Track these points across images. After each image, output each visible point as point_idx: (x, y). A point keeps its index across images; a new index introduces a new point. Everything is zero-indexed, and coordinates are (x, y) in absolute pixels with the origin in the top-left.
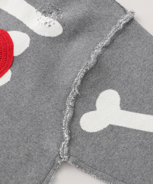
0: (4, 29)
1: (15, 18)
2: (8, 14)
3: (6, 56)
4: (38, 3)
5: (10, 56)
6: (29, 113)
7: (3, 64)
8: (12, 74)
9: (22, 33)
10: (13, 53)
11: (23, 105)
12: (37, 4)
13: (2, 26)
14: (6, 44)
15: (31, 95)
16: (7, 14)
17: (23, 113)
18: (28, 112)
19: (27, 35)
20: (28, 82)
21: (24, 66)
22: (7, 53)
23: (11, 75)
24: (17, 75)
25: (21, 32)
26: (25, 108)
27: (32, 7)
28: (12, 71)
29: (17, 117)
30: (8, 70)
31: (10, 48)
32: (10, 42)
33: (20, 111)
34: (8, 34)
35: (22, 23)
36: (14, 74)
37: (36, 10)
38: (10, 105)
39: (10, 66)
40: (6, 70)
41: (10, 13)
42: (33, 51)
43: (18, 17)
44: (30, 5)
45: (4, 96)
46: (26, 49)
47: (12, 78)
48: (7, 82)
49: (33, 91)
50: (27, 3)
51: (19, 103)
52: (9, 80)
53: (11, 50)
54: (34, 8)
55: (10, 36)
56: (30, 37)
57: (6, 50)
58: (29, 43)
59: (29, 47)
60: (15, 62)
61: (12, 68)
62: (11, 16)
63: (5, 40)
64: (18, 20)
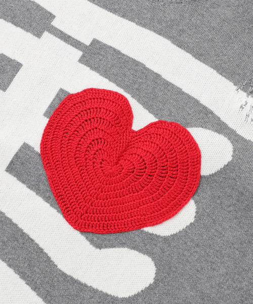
0: (179, 123)
1: (197, 102)
2: (183, 93)
3: (185, 174)
4: (239, 74)
5: (193, 175)
6: (237, 287)
7: (179, 189)
8: (198, 208)
9: (216, 134)
10: (200, 169)
11: (223, 271)
12: (237, 77)
13: (175, 116)
14: (186, 151)
15: (237, 252)
16: (179, 92)
17: (225, 287)
18: (235, 285)
19: (226, 139)
20: (230, 227)
21: (221, 195)
22: (188, 168)
23: (195, 211)
24: (208, 211)
25: (213, 132)
26: (227, 277)
27: (228, 81)
28: (196, 202)
29: (214, 295)
30: (189, 200)
31: (195, 160)
32: (194, 148)
33: (217, 282)
34: (188, 132)
35: (212, 113)
36: (201, 210)
37: (236, 87)
38: (198, 271)
39: (193, 194)
40: (185, 200)
41: (186, 90)
42: (240, 168)
43: (204, 101)
44: (223, 78)
45: (186, 253)
46: (226, 164)
47: (199, 216)
48: (188, 224)
49: (241, 243)
50: (218, 75)
51: (214, 266)
52: (192, 220)
53: (196, 164)
54: (231, 83)
55: (192, 138)
56: (232, 142)
57: (185, 164)
58: (232, 153)
59: (233, 160)
60: (204, 185)
61: (196, 197)
62: (189, 97)
63: (184, 145)
64: (205, 108)
